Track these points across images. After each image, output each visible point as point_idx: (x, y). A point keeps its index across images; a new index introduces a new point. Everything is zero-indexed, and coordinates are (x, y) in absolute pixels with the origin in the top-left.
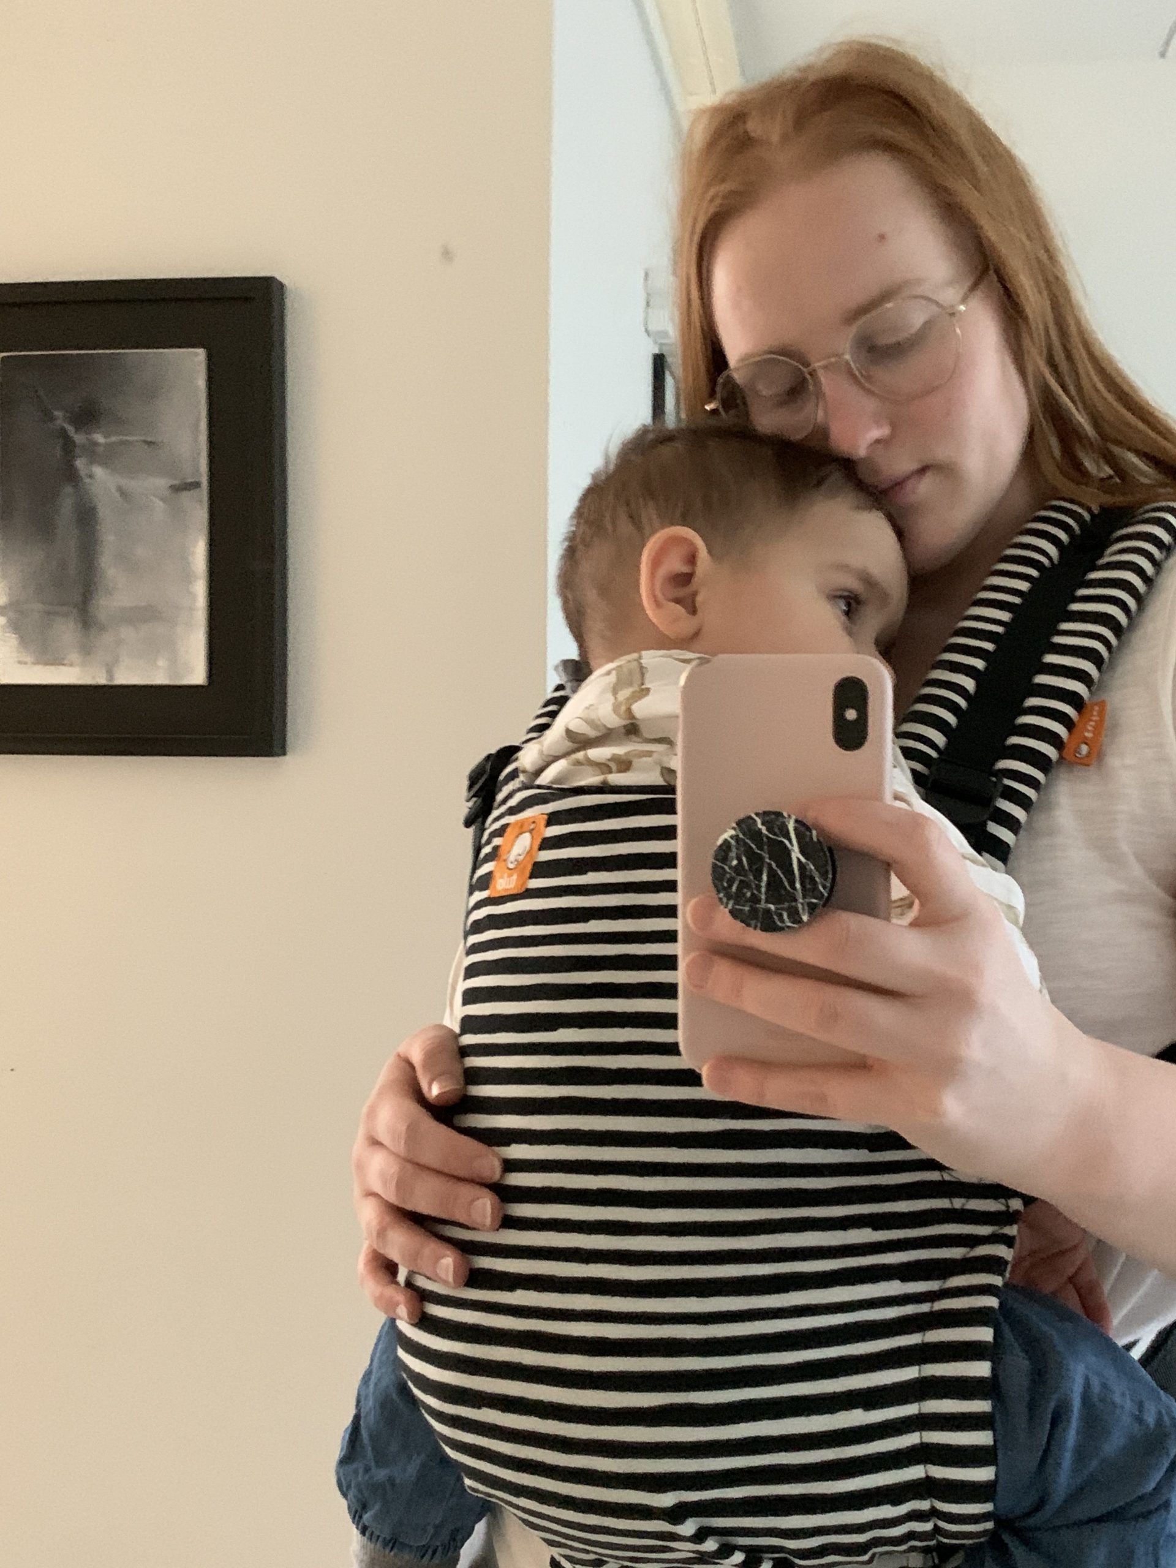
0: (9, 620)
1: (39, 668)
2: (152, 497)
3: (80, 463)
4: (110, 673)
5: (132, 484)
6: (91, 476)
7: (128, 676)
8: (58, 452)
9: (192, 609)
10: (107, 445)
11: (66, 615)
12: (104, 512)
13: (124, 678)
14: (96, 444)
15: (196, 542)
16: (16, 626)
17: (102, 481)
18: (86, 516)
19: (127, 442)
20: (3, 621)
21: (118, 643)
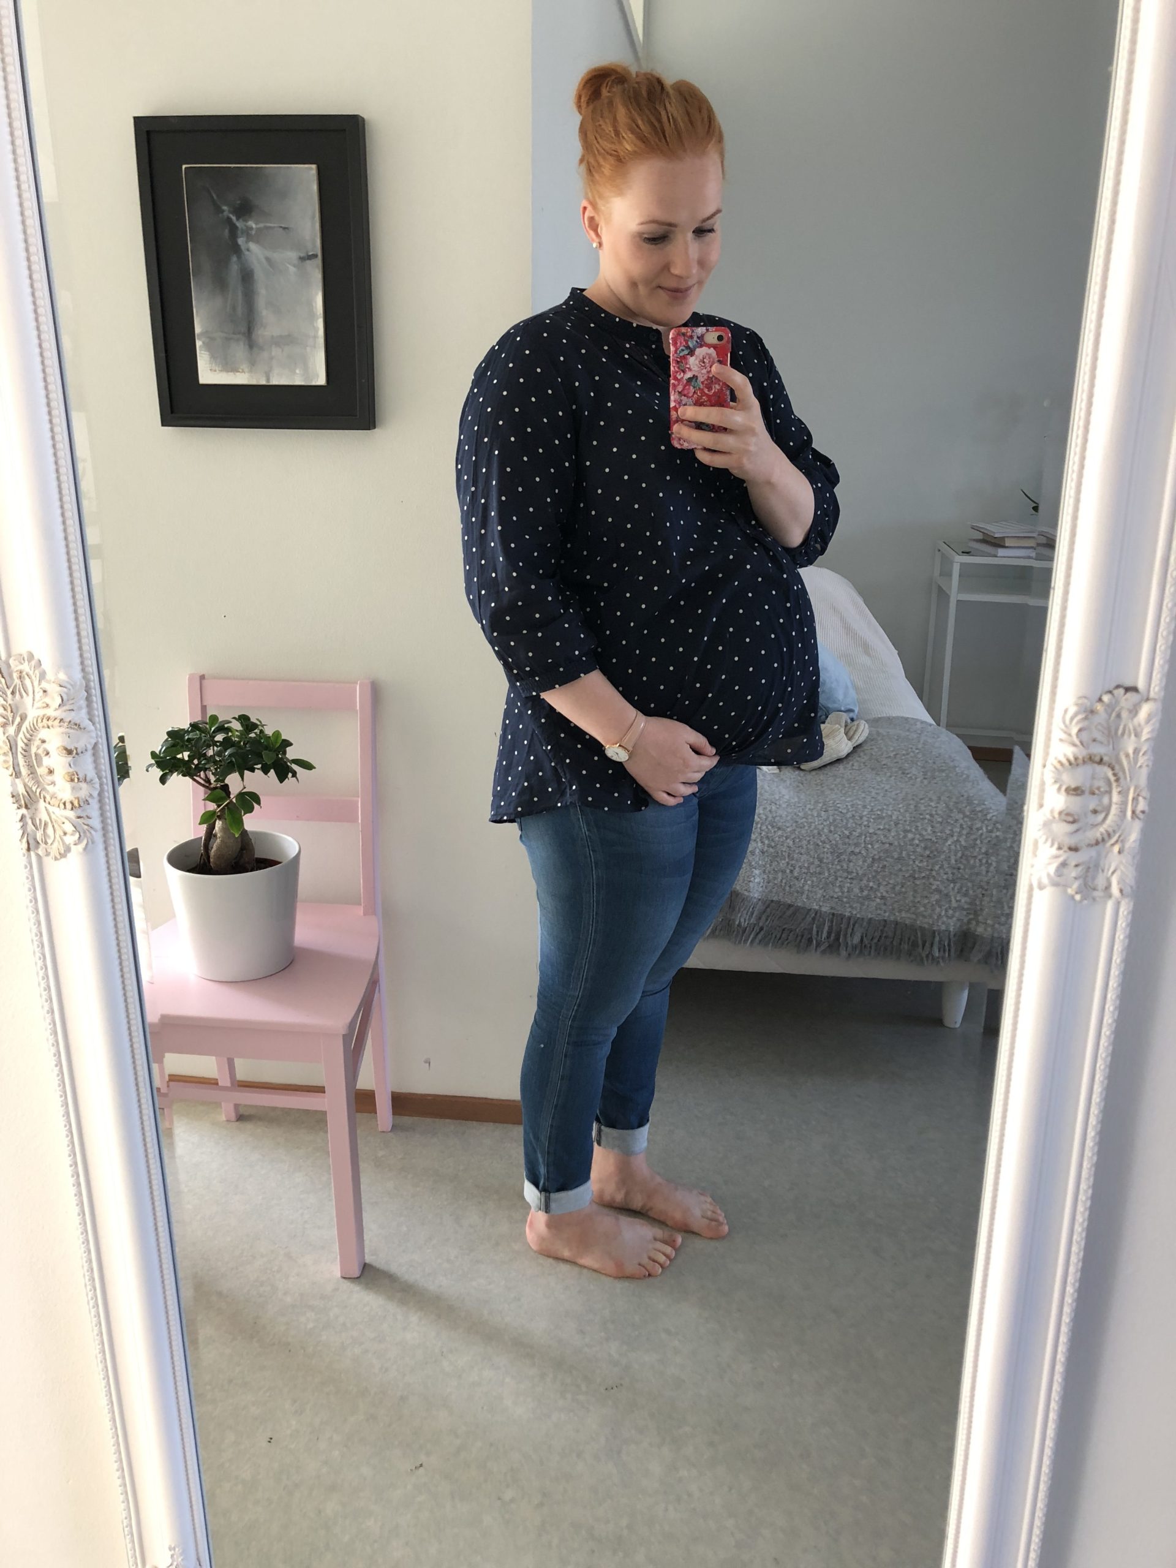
0: (203, 343)
1: (224, 374)
2: (288, 265)
3: (241, 241)
4: (268, 380)
5: (276, 256)
6: (248, 250)
7: (280, 378)
8: (226, 232)
9: (315, 337)
10: (258, 230)
11: (238, 340)
12: (259, 275)
13: (275, 381)
14: (251, 228)
15: (317, 294)
16: (208, 346)
17: (255, 252)
18: (247, 277)
19: (270, 228)
20: (198, 343)
21: (272, 358)
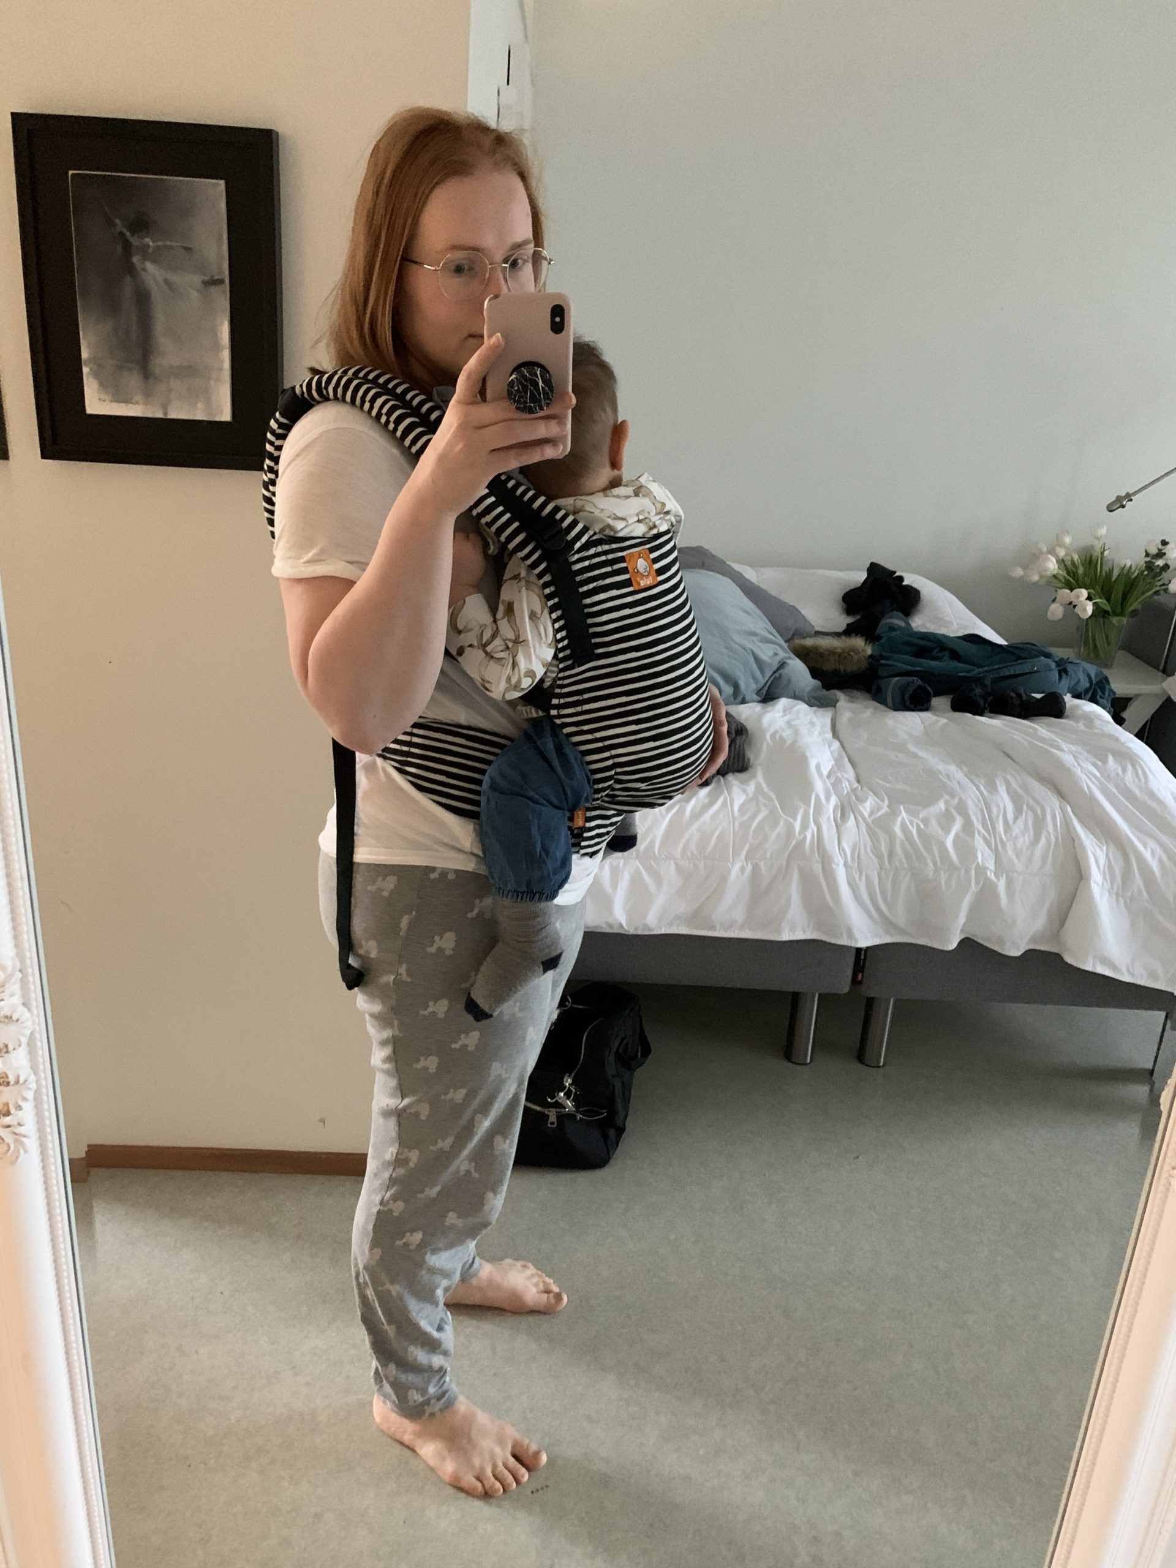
0: (91, 370)
1: (115, 405)
2: (189, 289)
3: (135, 259)
4: (165, 413)
5: (175, 278)
6: (144, 269)
7: (178, 412)
8: (119, 248)
9: (221, 369)
10: (158, 248)
11: (131, 369)
12: (157, 298)
13: (175, 414)
14: (148, 246)
15: (222, 323)
16: (96, 375)
17: (152, 273)
18: (143, 299)
19: (171, 247)
20: (85, 370)
21: (170, 390)
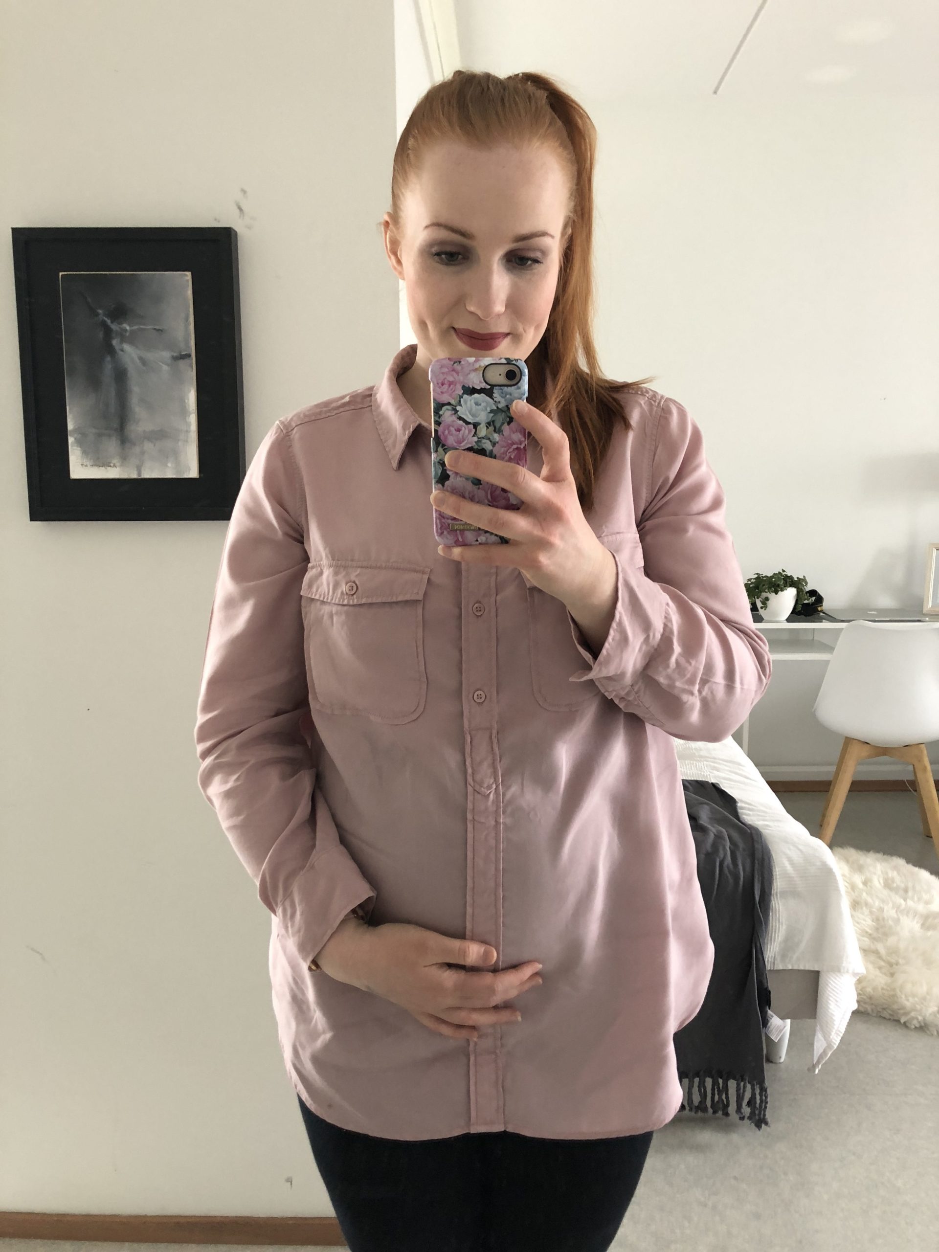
0: (75, 439)
1: (95, 469)
2: (161, 364)
3: (115, 342)
5: (149, 356)
6: (122, 350)
7: (150, 473)
8: (101, 335)
9: (188, 432)
10: (132, 332)
11: (110, 436)
12: (132, 372)
13: (147, 474)
14: (126, 330)
15: (190, 391)
16: (79, 443)
17: (129, 353)
18: (121, 376)
19: (144, 329)
20: (71, 440)
21: (143, 453)
